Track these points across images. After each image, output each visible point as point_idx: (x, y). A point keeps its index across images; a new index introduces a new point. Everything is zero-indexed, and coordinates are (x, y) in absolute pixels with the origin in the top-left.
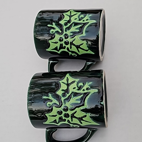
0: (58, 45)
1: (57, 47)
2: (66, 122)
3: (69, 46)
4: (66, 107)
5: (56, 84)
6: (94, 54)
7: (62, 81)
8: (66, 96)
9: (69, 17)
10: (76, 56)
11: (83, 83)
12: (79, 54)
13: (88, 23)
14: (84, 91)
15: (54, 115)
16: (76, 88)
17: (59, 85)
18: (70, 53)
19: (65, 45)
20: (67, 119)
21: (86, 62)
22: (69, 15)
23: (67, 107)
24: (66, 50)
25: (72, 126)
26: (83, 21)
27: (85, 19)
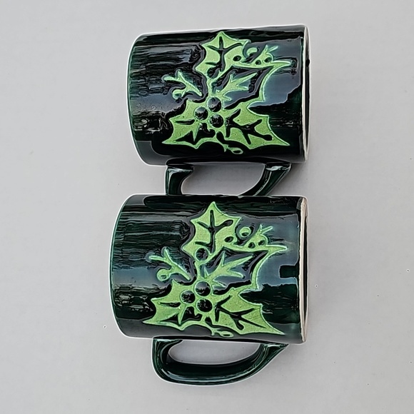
0: (194, 129)
1: (191, 132)
2: (202, 323)
3: (223, 129)
4: (205, 286)
5: (181, 227)
6: (288, 144)
7: (199, 219)
8: (207, 257)
9: (219, 55)
10: (242, 152)
11: (252, 228)
12: (250, 148)
13: (271, 68)
14: (253, 247)
15: (174, 302)
16: (232, 238)
17: (189, 230)
18: (225, 147)
19: (213, 128)
20: (205, 315)
21: (266, 167)
22: (218, 47)
23: (208, 285)
24: (215, 140)
25: (216, 333)
26: (258, 63)
27: (262, 57)
